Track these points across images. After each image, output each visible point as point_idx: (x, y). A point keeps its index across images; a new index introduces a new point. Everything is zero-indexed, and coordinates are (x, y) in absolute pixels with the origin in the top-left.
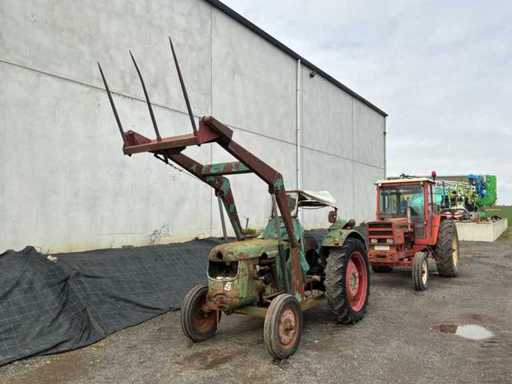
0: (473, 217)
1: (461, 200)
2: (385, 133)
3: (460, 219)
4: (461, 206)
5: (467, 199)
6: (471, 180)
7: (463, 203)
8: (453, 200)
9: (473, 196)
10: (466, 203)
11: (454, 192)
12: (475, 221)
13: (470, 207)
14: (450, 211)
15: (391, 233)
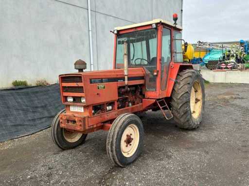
0: (240, 67)
1: (233, 56)
2: (182, 10)
3: (231, 68)
4: (233, 60)
5: (237, 55)
6: (242, 43)
7: (234, 58)
8: (228, 56)
9: (241, 54)
10: (237, 58)
11: (229, 51)
12: (241, 70)
13: (239, 61)
14: (225, 63)
15: (80, 89)
